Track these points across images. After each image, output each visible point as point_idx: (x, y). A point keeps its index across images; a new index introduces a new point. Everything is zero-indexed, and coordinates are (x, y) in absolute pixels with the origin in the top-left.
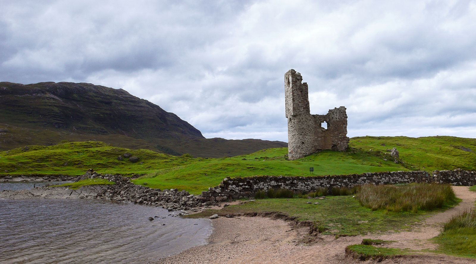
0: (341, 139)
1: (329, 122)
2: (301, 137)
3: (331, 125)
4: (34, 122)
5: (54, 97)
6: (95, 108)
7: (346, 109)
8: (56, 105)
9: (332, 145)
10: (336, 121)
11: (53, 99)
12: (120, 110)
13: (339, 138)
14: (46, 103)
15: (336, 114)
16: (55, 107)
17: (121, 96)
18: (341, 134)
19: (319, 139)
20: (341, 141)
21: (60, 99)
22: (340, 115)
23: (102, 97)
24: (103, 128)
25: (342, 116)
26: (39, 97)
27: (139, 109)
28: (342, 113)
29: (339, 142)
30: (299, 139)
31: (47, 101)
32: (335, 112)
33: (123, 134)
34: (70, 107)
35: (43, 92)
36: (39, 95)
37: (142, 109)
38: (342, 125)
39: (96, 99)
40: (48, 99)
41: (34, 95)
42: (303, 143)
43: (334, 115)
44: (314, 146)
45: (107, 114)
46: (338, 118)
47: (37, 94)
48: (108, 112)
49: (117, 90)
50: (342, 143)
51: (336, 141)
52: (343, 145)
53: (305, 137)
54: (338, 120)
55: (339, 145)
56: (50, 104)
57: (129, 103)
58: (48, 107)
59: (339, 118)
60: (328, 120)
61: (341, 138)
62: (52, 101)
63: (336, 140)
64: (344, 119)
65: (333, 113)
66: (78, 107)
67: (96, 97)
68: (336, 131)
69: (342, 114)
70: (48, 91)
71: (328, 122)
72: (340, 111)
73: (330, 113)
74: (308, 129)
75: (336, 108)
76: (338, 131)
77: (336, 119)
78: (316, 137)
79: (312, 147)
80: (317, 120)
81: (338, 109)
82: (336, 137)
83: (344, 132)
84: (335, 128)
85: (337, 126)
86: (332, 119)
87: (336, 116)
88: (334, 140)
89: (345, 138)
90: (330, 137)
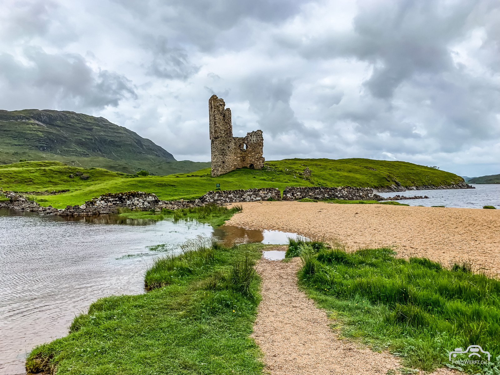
2: (222, 156)
3: (249, 147)
4: (20, 145)
5: (38, 123)
6: (77, 133)
7: (262, 132)
8: (40, 130)
10: (254, 143)
11: (37, 124)
12: (100, 135)
14: (30, 128)
16: (39, 132)
17: (101, 123)
18: (257, 155)
19: (239, 159)
20: (258, 161)
21: (44, 125)
23: (84, 124)
24: (85, 151)
25: (259, 139)
26: (24, 123)
27: (118, 135)
28: (259, 135)
29: (256, 162)
30: (220, 159)
31: (31, 126)
32: (253, 135)
33: (104, 156)
34: (54, 132)
35: (28, 119)
36: (24, 121)
37: (121, 135)
38: (258, 147)
39: (78, 125)
40: (32, 125)
41: (19, 120)
42: (224, 162)
45: (88, 139)
47: (22, 120)
48: (89, 137)
49: (98, 118)
50: (258, 163)
52: (258, 164)
53: (225, 157)
54: (255, 142)
55: (256, 164)
56: (34, 129)
57: (109, 129)
58: (33, 132)
60: (246, 142)
61: (257, 158)
62: (37, 126)
63: (253, 160)
64: (260, 141)
65: (251, 136)
66: (61, 132)
67: (78, 124)
68: (253, 152)
69: (259, 137)
70: (32, 117)
71: (247, 144)
72: (257, 134)
73: (248, 135)
74: (228, 150)
75: (253, 131)
76: (255, 151)
77: (254, 141)
78: (236, 157)
79: (232, 166)
80: (237, 142)
81: (255, 132)
82: (254, 157)
83: (260, 153)
84: (252, 149)
85: (255, 147)
86: (250, 141)
87: (253, 139)
88: (251, 160)
89: (261, 158)
90: (248, 158)
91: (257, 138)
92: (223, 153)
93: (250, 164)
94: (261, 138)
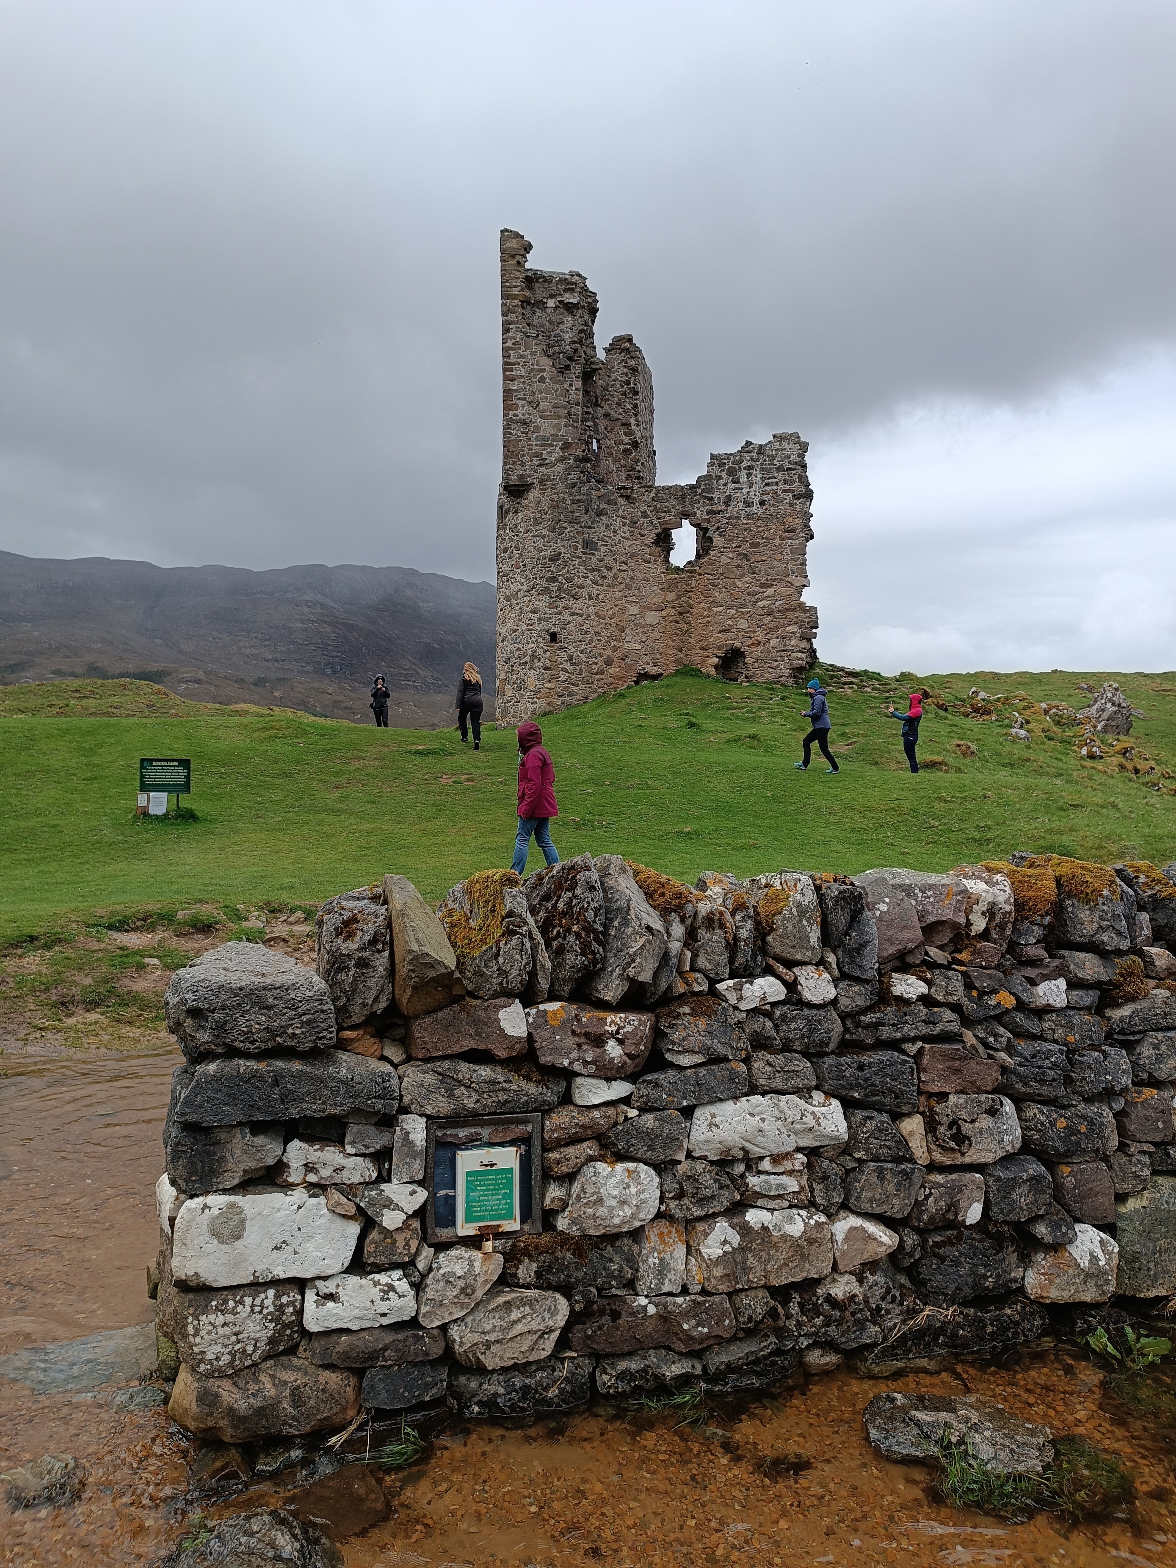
0: (768, 620)
1: (708, 521)
2: (542, 603)
3: (718, 541)
5: (324, 602)
7: (804, 447)
8: (327, 619)
9: (720, 653)
10: (749, 516)
11: (321, 604)
13: (761, 611)
14: (304, 614)
15: (749, 475)
16: (325, 625)
17: (483, 598)
18: (770, 591)
19: (652, 617)
20: (770, 631)
21: (337, 607)
22: (767, 485)
23: (439, 600)
24: (440, 675)
25: (781, 486)
26: (290, 601)
28: (780, 469)
29: (760, 636)
30: (535, 617)
31: (306, 609)
32: (743, 466)
34: (362, 624)
35: (298, 590)
36: (289, 595)
38: (777, 541)
39: (423, 605)
40: (309, 606)
41: (277, 595)
42: (554, 637)
43: (736, 481)
44: (619, 654)
45: (450, 641)
46: (756, 500)
47: (285, 594)
48: (451, 637)
49: (475, 585)
50: (774, 642)
51: (740, 631)
52: (776, 652)
53: (566, 608)
54: (755, 509)
55: (760, 648)
56: (312, 618)
58: (308, 625)
59: (762, 503)
60: (701, 513)
61: (771, 612)
62: (319, 610)
63: (743, 624)
64: (791, 505)
65: (731, 472)
67: (423, 600)
68: (743, 575)
69: (780, 476)
70: (310, 586)
71: (704, 525)
72: (772, 457)
73: (717, 470)
74: (584, 563)
75: (748, 443)
76: (753, 570)
77: (749, 504)
78: (634, 609)
79: (608, 662)
80: (645, 515)
81: (761, 449)
82: (745, 606)
83: (789, 579)
84: (740, 554)
85: (753, 545)
86: (723, 507)
87: (745, 491)
88: (730, 622)
89: (794, 610)
90: (710, 609)
91: (768, 488)
93: (719, 648)
94: (794, 482)
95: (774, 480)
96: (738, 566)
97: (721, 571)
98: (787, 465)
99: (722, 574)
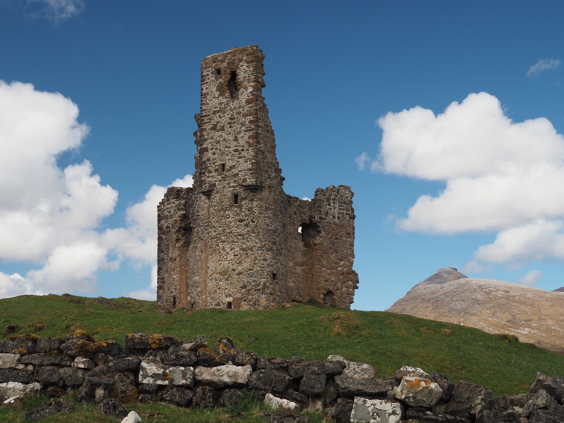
0: (341, 277)
1: (320, 222)
2: (269, 256)
7: (352, 194)
10: (334, 223)
13: (339, 273)
15: (334, 203)
18: (342, 263)
19: (299, 270)
20: (343, 283)
22: (340, 209)
25: (345, 212)
28: (345, 203)
29: (339, 285)
30: (266, 263)
32: (331, 197)
38: (344, 238)
42: (274, 276)
43: (329, 205)
46: (337, 216)
50: (344, 289)
51: (332, 281)
53: (279, 260)
54: (336, 220)
55: (339, 292)
59: (339, 218)
61: (342, 274)
63: (333, 278)
64: (349, 221)
65: (328, 200)
68: (332, 253)
69: (345, 206)
71: (318, 224)
72: (341, 196)
73: (322, 197)
75: (334, 187)
76: (336, 251)
77: (334, 217)
78: (291, 264)
80: (295, 214)
81: (338, 191)
82: (334, 269)
83: (349, 258)
84: (331, 242)
85: (337, 238)
86: (324, 217)
87: (333, 210)
88: (328, 277)
89: (351, 274)
90: (320, 269)
91: (341, 211)
92: (274, 243)
93: (325, 290)
94: (350, 211)
95: (342, 208)
96: (331, 248)
97: (324, 249)
98: (347, 202)
99: (325, 251)
